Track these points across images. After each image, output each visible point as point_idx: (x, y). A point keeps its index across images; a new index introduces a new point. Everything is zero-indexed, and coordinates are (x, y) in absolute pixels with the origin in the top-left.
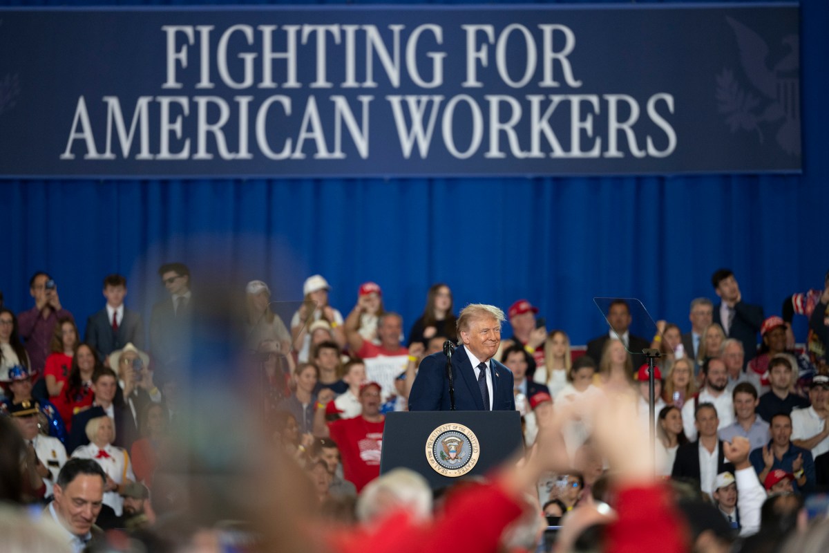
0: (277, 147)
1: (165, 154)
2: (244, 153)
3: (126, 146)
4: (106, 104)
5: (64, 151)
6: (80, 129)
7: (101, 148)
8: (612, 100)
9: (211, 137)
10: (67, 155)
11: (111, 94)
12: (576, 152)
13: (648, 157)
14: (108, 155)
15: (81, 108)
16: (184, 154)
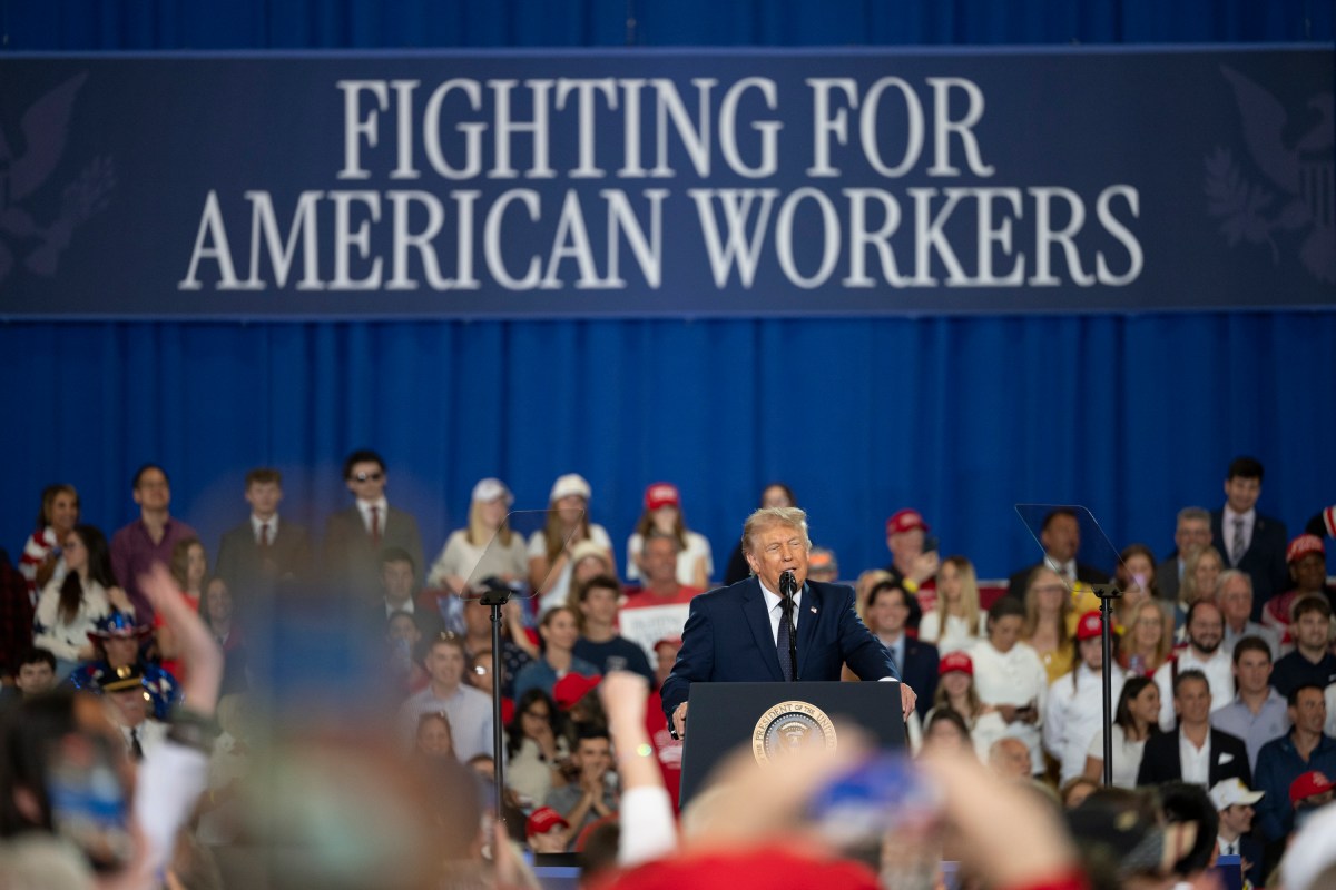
0: (518, 271)
1: (342, 281)
2: (465, 280)
3: (281, 269)
4: (250, 204)
5: (184, 276)
6: (209, 242)
7: (242, 272)
8: (1042, 196)
9: (414, 255)
10: (190, 283)
11: (259, 187)
12: (985, 277)
13: (1099, 285)
14: (254, 283)
15: (212, 211)
16: (373, 282)
